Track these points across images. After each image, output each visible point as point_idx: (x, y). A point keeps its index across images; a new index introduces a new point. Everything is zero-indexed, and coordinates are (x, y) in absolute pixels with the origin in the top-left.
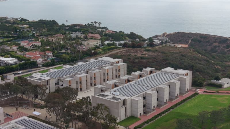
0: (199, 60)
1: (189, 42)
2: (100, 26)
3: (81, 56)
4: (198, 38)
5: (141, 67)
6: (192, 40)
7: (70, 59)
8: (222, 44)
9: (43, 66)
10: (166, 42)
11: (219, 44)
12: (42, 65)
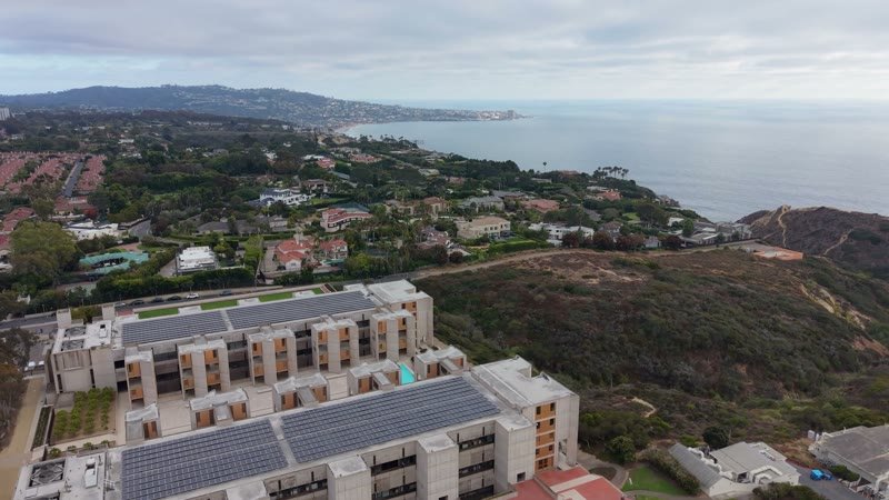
0: (792, 313)
1: (842, 240)
2: (625, 178)
3: (405, 262)
4: (874, 229)
5: (539, 319)
6: (851, 235)
7: (367, 268)
9: (277, 282)
10: (736, 238)
12: (275, 279)
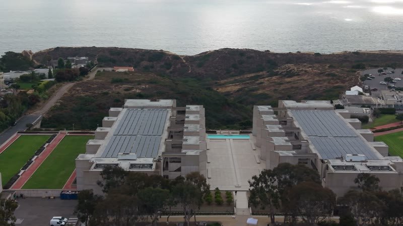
4: (108, 55)
8: (155, 62)
11: (151, 63)
